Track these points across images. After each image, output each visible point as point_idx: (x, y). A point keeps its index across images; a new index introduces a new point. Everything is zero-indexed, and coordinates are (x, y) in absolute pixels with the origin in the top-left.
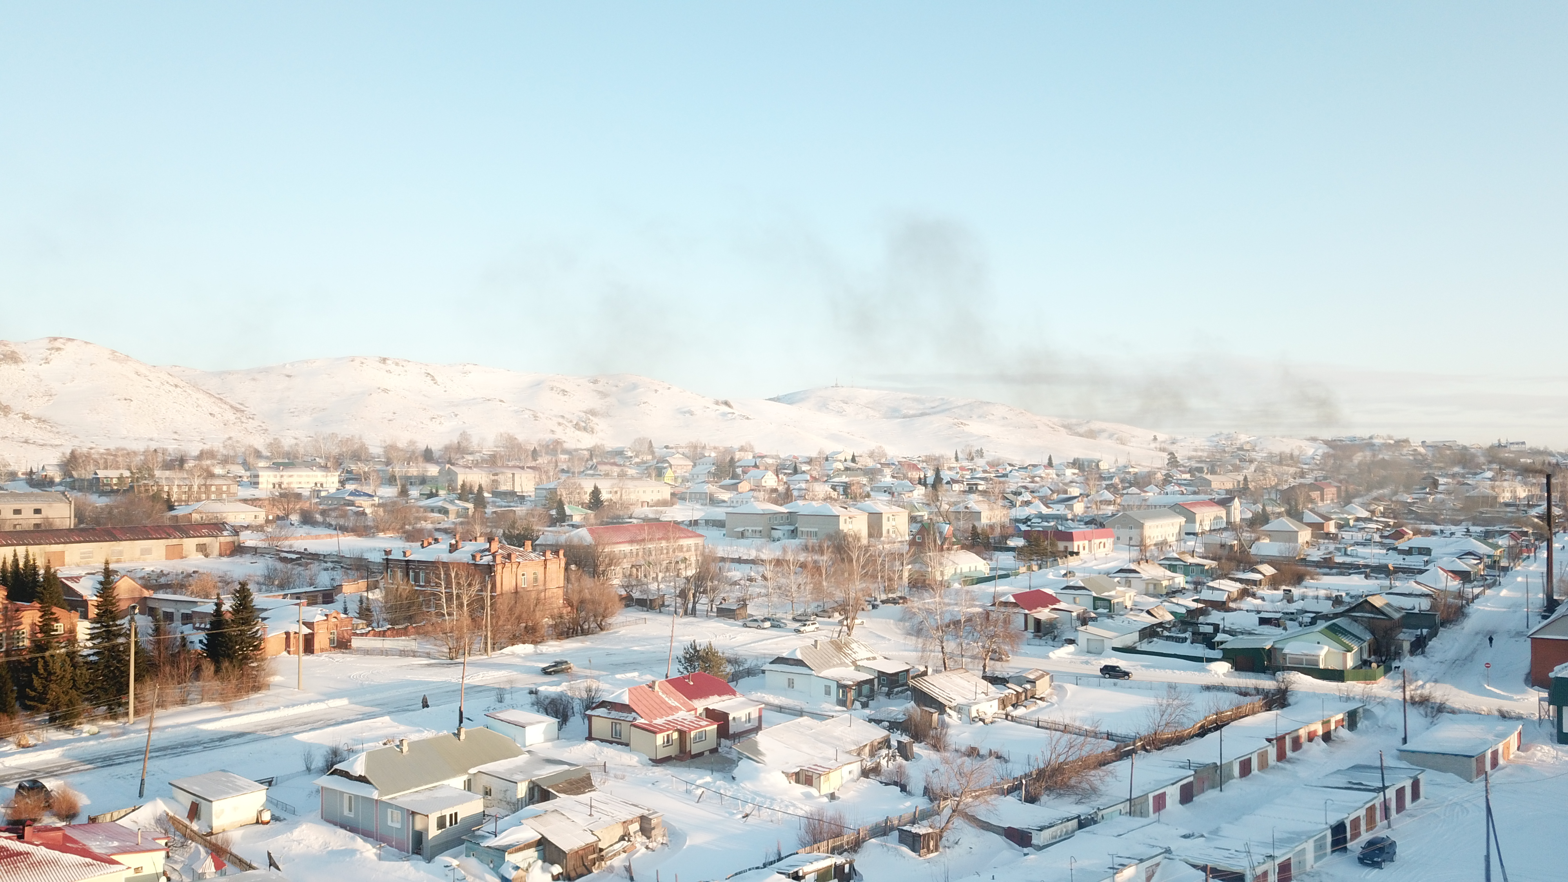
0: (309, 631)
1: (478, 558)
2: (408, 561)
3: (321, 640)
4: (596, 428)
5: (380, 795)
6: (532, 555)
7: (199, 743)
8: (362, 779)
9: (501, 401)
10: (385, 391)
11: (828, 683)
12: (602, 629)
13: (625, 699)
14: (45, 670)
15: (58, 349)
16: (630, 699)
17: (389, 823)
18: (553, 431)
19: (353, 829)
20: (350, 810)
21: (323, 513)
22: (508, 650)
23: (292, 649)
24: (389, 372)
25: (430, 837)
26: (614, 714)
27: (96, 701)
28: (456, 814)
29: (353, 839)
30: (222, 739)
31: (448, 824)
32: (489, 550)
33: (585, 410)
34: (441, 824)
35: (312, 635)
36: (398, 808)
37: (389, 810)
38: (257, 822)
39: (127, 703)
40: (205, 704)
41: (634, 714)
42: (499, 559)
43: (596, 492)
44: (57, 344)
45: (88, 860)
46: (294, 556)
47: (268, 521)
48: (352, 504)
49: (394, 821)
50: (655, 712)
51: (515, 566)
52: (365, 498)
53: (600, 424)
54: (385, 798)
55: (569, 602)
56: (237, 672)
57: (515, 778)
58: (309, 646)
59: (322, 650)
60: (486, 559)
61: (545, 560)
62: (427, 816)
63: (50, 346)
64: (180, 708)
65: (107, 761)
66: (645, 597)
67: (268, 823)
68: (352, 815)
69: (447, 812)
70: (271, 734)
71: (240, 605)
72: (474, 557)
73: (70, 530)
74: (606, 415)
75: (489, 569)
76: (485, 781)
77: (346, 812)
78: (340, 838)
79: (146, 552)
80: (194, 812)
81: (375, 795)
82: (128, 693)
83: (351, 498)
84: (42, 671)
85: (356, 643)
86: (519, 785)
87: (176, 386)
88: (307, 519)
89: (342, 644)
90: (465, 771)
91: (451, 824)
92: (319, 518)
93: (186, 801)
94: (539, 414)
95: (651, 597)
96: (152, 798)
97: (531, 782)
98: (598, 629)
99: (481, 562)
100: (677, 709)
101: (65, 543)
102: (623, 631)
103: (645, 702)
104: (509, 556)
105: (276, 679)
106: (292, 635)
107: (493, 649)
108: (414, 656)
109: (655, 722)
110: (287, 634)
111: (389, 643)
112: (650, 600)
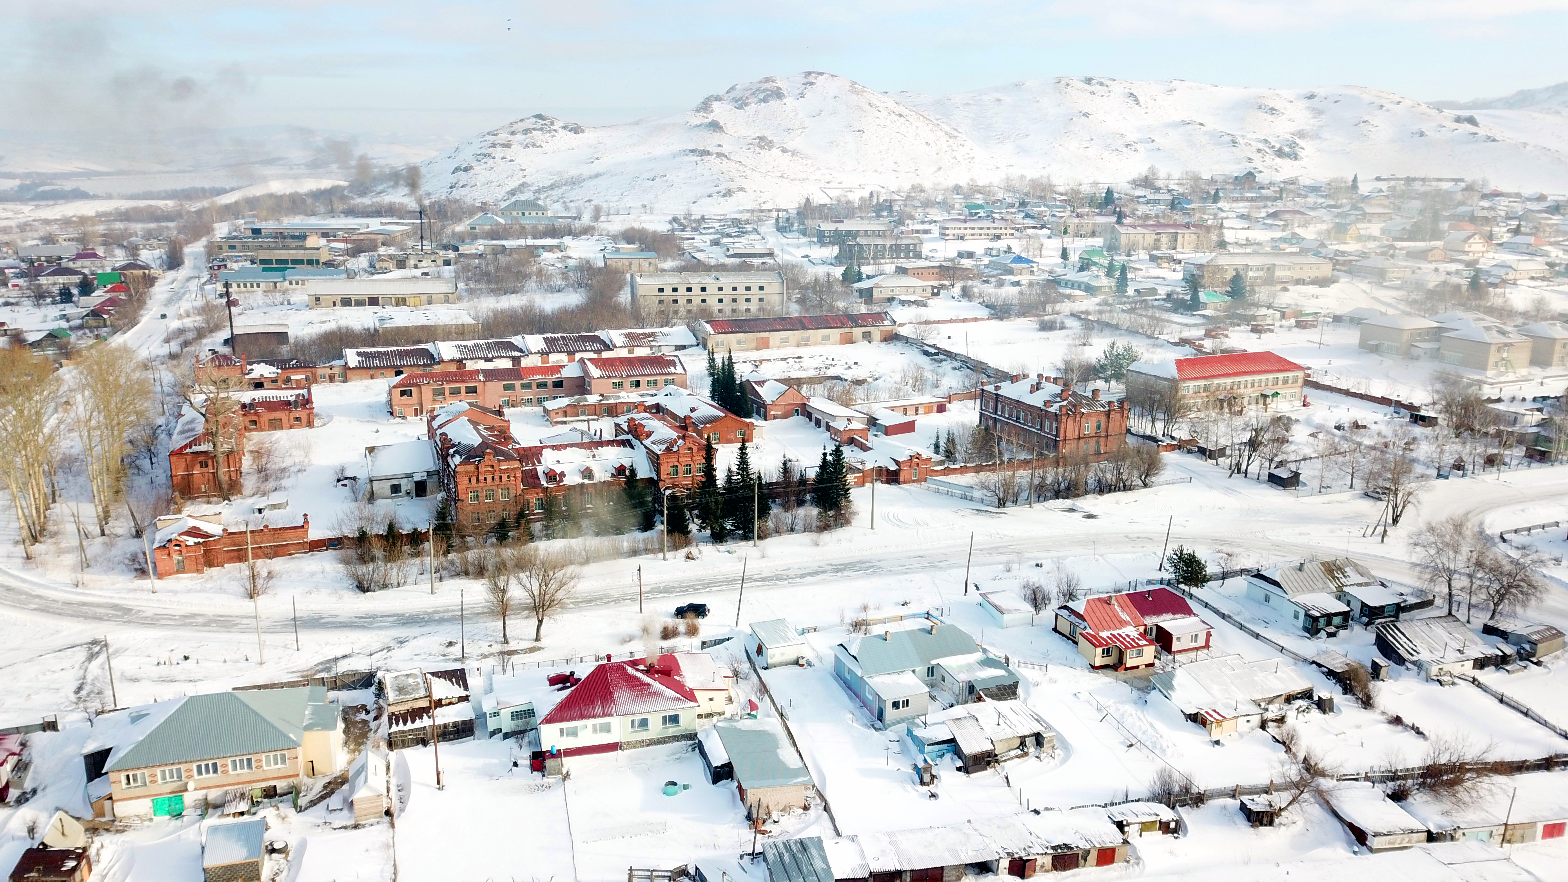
0: (896, 467)
1: (1049, 405)
2: (997, 395)
3: (905, 475)
4: (1302, 154)
5: (863, 674)
6: (1099, 404)
8: (854, 658)
9: (1201, 124)
10: (1086, 115)
11: (1298, 609)
12: (1146, 485)
13: (1082, 610)
15: (812, 84)
16: (1085, 609)
17: (868, 698)
18: (1250, 160)
20: (847, 677)
25: (887, 714)
28: (908, 701)
31: (901, 706)
32: (1061, 396)
33: (1292, 131)
34: (896, 706)
35: (899, 470)
36: (872, 688)
37: (868, 688)
38: (797, 664)
39: (754, 532)
41: (1085, 624)
42: (1064, 411)
44: (811, 79)
46: (933, 351)
47: (933, 294)
49: (870, 696)
51: (1078, 416)
53: (1307, 148)
54: (865, 676)
57: (960, 677)
58: (896, 478)
59: (906, 483)
60: (1055, 407)
61: (1109, 410)
62: (885, 700)
63: (805, 81)
66: (1207, 446)
67: (803, 666)
69: (901, 699)
74: (1315, 136)
75: (1056, 417)
76: (942, 672)
80: (759, 650)
81: (860, 673)
87: (901, 115)
89: (921, 479)
90: (929, 663)
94: (1239, 140)
97: (971, 685)
100: (1126, 624)
101: (770, 331)
104: (1074, 407)
106: (884, 469)
108: (971, 500)
109: (1101, 634)
110: (880, 468)
112: (1211, 450)
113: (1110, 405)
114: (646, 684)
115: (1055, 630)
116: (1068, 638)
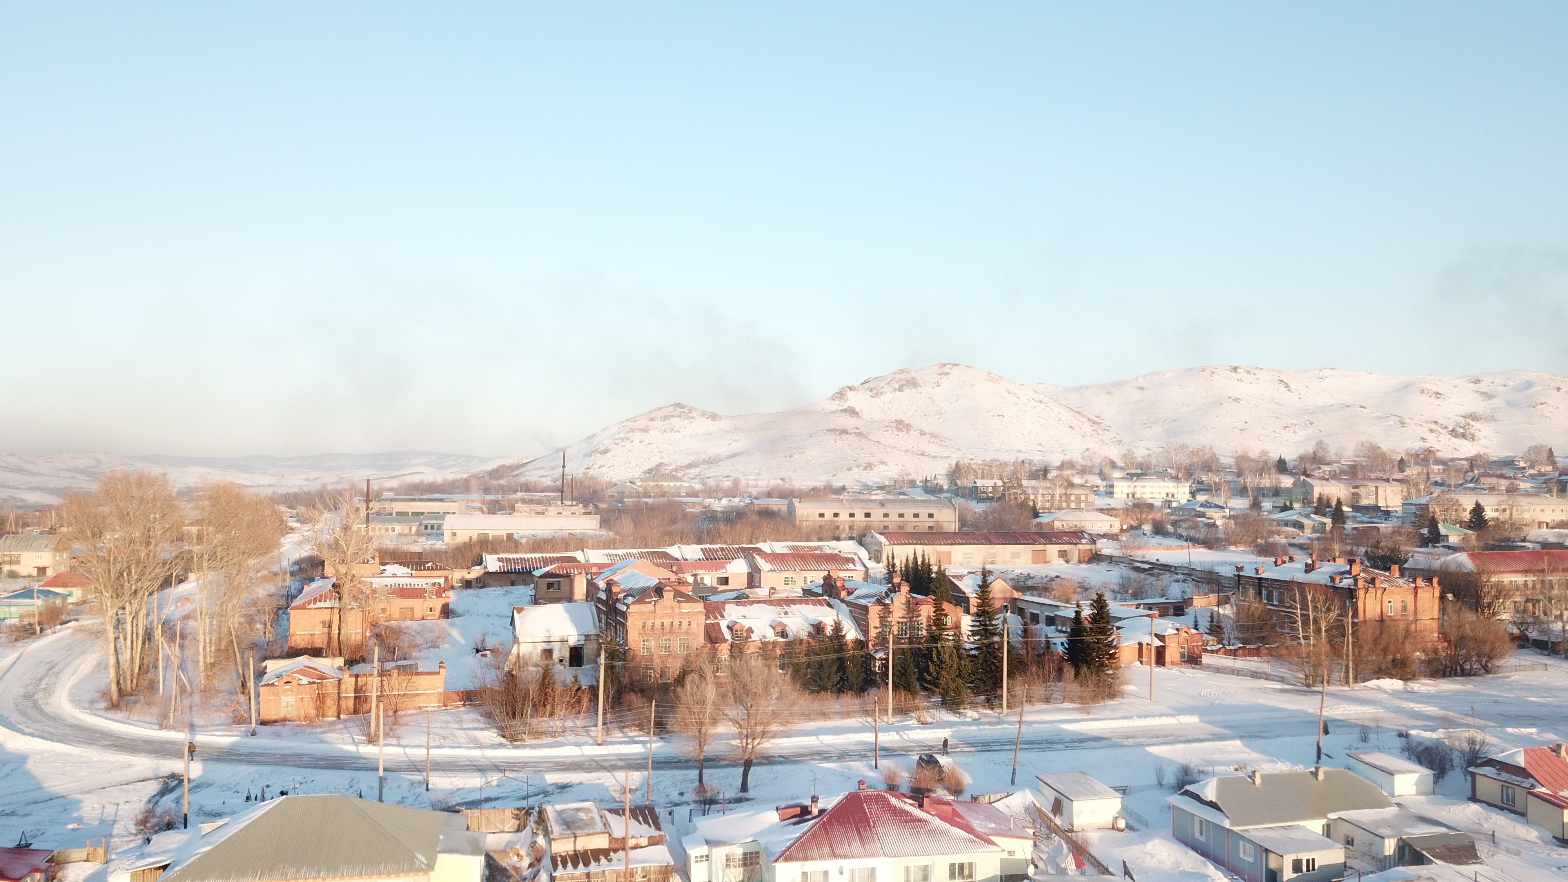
0: (1160, 643)
1: (1337, 580)
2: (1260, 579)
3: (1172, 653)
4: (1478, 434)
5: (1232, 825)
6: (1400, 581)
7: (1061, 742)
8: (1212, 805)
9: (1362, 407)
10: (1237, 400)
12: (1488, 672)
13: (1520, 761)
14: (938, 658)
15: (947, 374)
16: (1526, 761)
17: (1242, 855)
18: (1423, 439)
19: (1204, 854)
20: (1201, 834)
21: (1174, 524)
22: (1373, 683)
23: (1144, 660)
24: (1240, 380)
25: (1285, 880)
26: (1505, 776)
27: (977, 691)
28: (1313, 860)
29: (1205, 864)
30: (1081, 741)
31: (1304, 869)
32: (1349, 572)
33: (1463, 414)
34: (1297, 866)
35: (1164, 647)
36: (1250, 841)
37: (1241, 843)
38: (1113, 828)
39: (1002, 696)
40: (1066, 705)
41: (1531, 780)
42: (1361, 583)
43: (1478, 510)
44: (946, 369)
45: (971, 836)
46: (1147, 566)
47: (1122, 530)
48: (1203, 515)
49: (1246, 855)
51: (1379, 592)
52: (1216, 510)
53: (1482, 430)
54: (1237, 829)
55: (1444, 636)
56: (1095, 678)
57: (1383, 831)
58: (1160, 657)
59: (1173, 663)
60: (1347, 582)
61: (1416, 587)
62: (1282, 856)
63: (941, 371)
64: (1045, 706)
65: (985, 746)
66: (1545, 638)
67: (1122, 830)
68: (1203, 839)
69: (1304, 857)
70: (1124, 742)
71: (1097, 614)
72: (1332, 579)
73: (955, 533)
74: (1491, 419)
75: (1351, 593)
76: (1346, 829)
77: (1197, 835)
78: (1191, 861)
79: (1016, 555)
80: (1057, 807)
81: (1227, 824)
82: (1002, 687)
83: (1202, 509)
84: (935, 659)
85: (1206, 659)
86: (1387, 841)
87: (1041, 402)
88: (1159, 530)
89: (1192, 659)
90: (1325, 817)
91: (1308, 870)
92: (1170, 528)
93: (1051, 796)
94: (1407, 420)
95: (1553, 639)
96: (1022, 788)
97: (1404, 841)
98: (1483, 671)
99: (1341, 585)
101: (952, 544)
102: (1516, 677)
103: (1547, 768)
104: (1373, 581)
105: (1130, 688)
106: (1144, 646)
107: (1356, 680)
108: (1267, 679)
109: (1561, 793)
110: (1140, 644)
111: (1240, 663)
112: (1553, 643)
113: (1414, 581)
114: (920, 820)
115: (1473, 799)
116: (1501, 809)
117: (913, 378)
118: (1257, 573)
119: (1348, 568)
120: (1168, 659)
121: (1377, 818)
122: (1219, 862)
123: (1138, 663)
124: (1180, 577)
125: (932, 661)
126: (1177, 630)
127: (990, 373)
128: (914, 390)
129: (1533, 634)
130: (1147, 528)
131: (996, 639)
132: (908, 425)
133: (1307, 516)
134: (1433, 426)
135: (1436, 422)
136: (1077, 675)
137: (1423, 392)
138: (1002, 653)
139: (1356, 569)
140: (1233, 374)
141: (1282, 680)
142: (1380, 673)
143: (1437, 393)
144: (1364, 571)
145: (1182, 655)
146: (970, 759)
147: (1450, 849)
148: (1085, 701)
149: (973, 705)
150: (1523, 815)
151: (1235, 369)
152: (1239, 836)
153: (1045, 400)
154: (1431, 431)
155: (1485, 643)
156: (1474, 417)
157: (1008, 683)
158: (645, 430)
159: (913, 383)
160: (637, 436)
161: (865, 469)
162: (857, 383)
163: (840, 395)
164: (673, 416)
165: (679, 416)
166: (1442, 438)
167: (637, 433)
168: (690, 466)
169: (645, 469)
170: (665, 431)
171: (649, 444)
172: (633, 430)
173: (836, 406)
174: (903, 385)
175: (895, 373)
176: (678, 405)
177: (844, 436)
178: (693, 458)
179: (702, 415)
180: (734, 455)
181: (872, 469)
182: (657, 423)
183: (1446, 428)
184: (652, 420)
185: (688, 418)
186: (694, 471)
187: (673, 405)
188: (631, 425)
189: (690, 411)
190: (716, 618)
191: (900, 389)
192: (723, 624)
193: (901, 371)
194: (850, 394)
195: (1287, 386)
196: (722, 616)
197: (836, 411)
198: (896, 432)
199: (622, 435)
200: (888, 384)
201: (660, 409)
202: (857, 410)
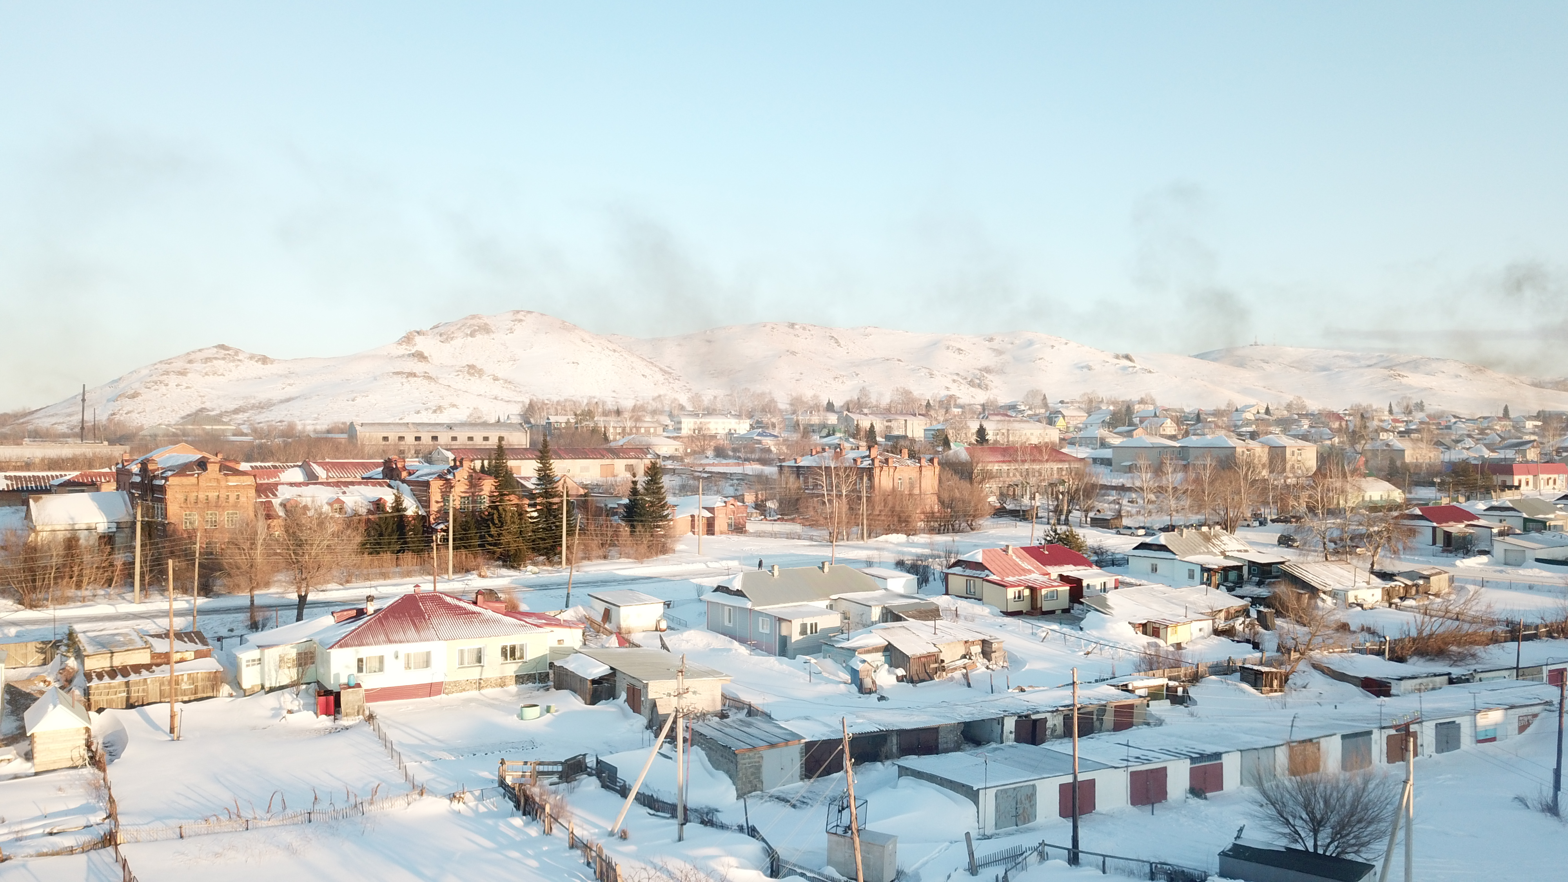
0: (709, 515)
1: (859, 463)
2: (798, 467)
3: (721, 523)
4: (990, 384)
5: (753, 605)
6: (909, 462)
7: (614, 581)
8: (739, 593)
9: (899, 360)
10: (794, 353)
11: (1192, 567)
12: (972, 529)
13: (979, 558)
14: (499, 521)
15: (520, 321)
16: (983, 557)
17: (761, 630)
18: (947, 388)
19: (733, 637)
20: (730, 622)
21: (735, 450)
22: (883, 538)
23: (696, 530)
24: (797, 336)
25: (793, 641)
26: (969, 572)
27: (537, 550)
28: (816, 624)
29: (730, 642)
30: (632, 580)
31: (809, 631)
32: (869, 456)
33: (979, 367)
34: (803, 632)
35: (713, 518)
36: (767, 615)
37: (760, 619)
38: (656, 630)
39: (561, 553)
40: (622, 560)
41: (987, 572)
42: (877, 463)
43: (981, 432)
44: (520, 316)
45: (522, 622)
46: (706, 475)
47: (687, 454)
48: (760, 442)
49: (764, 628)
50: (1008, 571)
51: (892, 470)
52: (772, 438)
53: (993, 380)
54: (757, 608)
55: (941, 502)
56: (647, 537)
57: (869, 603)
58: (710, 528)
59: (722, 533)
60: (866, 464)
61: (921, 467)
62: (790, 621)
63: (514, 318)
64: (603, 561)
65: (544, 587)
67: (664, 631)
68: (731, 625)
69: (809, 621)
70: (673, 578)
71: (651, 480)
72: (855, 460)
74: (1001, 371)
75: (870, 471)
76: (844, 605)
77: (726, 623)
78: (720, 641)
79: (586, 469)
80: (607, 616)
81: (749, 605)
82: (561, 544)
83: (759, 438)
84: (497, 521)
85: (750, 527)
86: (873, 608)
88: (720, 453)
89: (738, 528)
90: (826, 596)
91: (812, 633)
92: (731, 453)
93: (600, 607)
94: (935, 372)
95: (1023, 508)
96: (575, 605)
97: (886, 608)
98: (968, 528)
99: (862, 466)
100: (1030, 572)
102: (992, 532)
103: (998, 563)
104: (887, 461)
105: (679, 547)
106: (696, 518)
107: (869, 536)
108: (799, 539)
110: (693, 516)
111: (778, 527)
113: (920, 462)
114: (474, 613)
115: (947, 593)
116: (966, 598)
117: (486, 324)
118: (796, 462)
119: (868, 453)
120: (717, 528)
121: (868, 597)
122: (742, 641)
123: (691, 534)
124: (735, 481)
125: (494, 524)
126: (725, 502)
127: (564, 322)
128: (486, 336)
129: (1009, 506)
130: (710, 453)
131: (556, 500)
132: (481, 370)
133: (847, 440)
134: (956, 377)
135: (958, 374)
136: (632, 532)
137: (948, 348)
138: (562, 514)
139: (874, 452)
140: (791, 330)
141: (811, 539)
142: (888, 531)
143: (959, 349)
144: (880, 454)
145: (730, 525)
146: (528, 595)
147: (920, 612)
148: (640, 558)
149: (535, 564)
150: (980, 600)
151: (792, 325)
152: (760, 613)
153: (619, 349)
154: (954, 381)
155: (970, 502)
156: (988, 370)
157: (567, 540)
158: (183, 373)
159: (486, 329)
160: (173, 380)
161: (435, 412)
162: (426, 327)
163: (408, 339)
164: (216, 358)
165: (224, 359)
166: (962, 387)
167: (173, 377)
168: (236, 411)
169: (183, 414)
170: (206, 374)
171: (187, 388)
172: (167, 373)
173: (403, 350)
174: (475, 331)
175: (466, 318)
176: (222, 347)
177: (411, 379)
178: (240, 403)
179: (251, 357)
180: (288, 400)
181: (441, 412)
182: (197, 366)
183: (966, 378)
184: (190, 362)
185: (234, 361)
186: (241, 417)
187: (216, 347)
188: (165, 367)
189: (237, 352)
190: (267, 497)
191: (472, 335)
192: (276, 502)
193: (473, 317)
194: (418, 339)
195: (837, 342)
196: (276, 495)
197: (403, 356)
198: (467, 377)
199: (154, 378)
200: (459, 329)
201: (200, 350)
202: (426, 354)
